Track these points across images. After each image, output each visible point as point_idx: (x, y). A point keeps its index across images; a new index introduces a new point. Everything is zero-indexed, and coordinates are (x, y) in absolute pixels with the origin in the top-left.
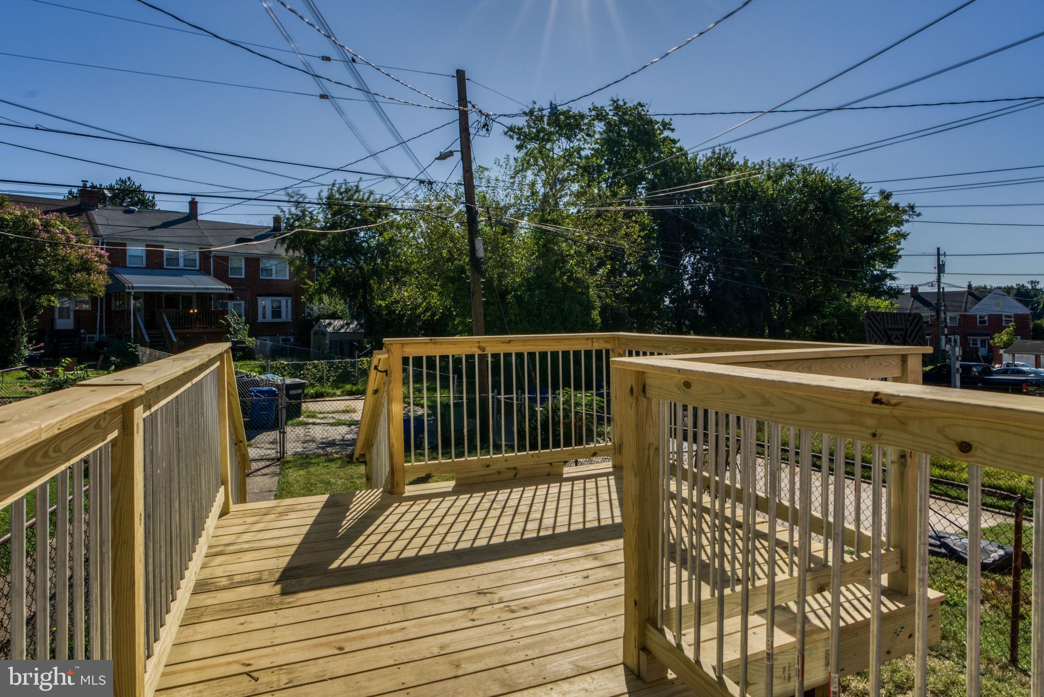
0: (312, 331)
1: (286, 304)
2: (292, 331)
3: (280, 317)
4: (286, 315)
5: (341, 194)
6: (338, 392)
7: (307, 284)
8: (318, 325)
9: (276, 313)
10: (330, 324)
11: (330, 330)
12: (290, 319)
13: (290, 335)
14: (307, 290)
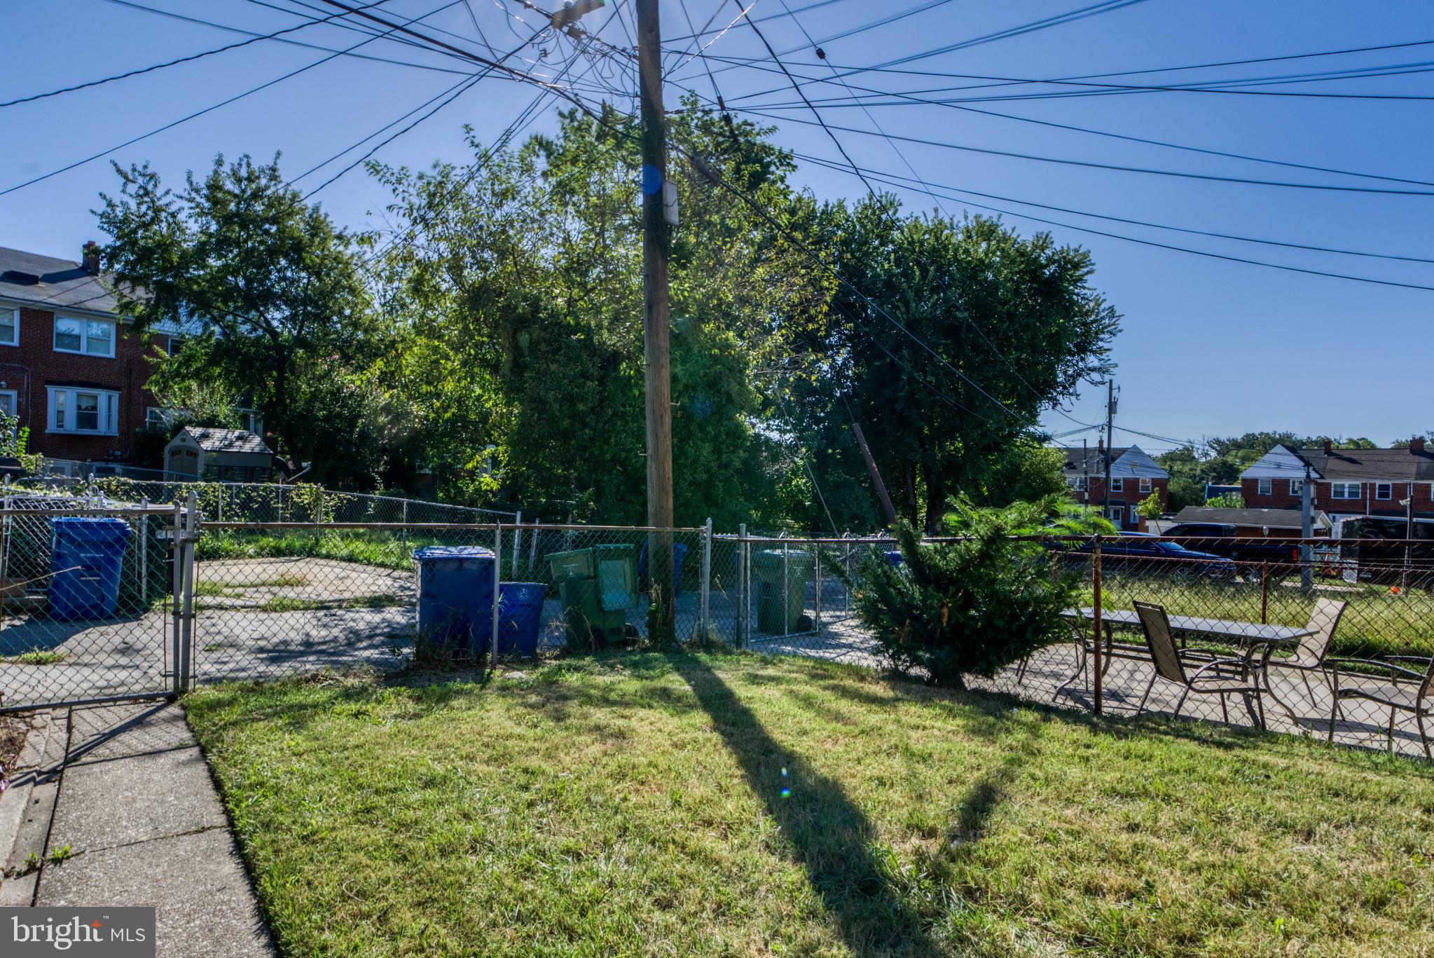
0: (167, 449)
1: (106, 403)
2: (118, 453)
3: (94, 426)
4: (108, 423)
5: (239, 181)
6: (251, 549)
7: (156, 355)
8: (179, 436)
9: (87, 417)
10: (205, 436)
11: (206, 445)
12: (114, 432)
13: (113, 461)
14: (158, 366)
